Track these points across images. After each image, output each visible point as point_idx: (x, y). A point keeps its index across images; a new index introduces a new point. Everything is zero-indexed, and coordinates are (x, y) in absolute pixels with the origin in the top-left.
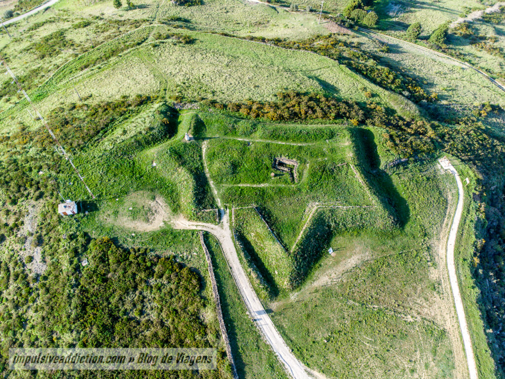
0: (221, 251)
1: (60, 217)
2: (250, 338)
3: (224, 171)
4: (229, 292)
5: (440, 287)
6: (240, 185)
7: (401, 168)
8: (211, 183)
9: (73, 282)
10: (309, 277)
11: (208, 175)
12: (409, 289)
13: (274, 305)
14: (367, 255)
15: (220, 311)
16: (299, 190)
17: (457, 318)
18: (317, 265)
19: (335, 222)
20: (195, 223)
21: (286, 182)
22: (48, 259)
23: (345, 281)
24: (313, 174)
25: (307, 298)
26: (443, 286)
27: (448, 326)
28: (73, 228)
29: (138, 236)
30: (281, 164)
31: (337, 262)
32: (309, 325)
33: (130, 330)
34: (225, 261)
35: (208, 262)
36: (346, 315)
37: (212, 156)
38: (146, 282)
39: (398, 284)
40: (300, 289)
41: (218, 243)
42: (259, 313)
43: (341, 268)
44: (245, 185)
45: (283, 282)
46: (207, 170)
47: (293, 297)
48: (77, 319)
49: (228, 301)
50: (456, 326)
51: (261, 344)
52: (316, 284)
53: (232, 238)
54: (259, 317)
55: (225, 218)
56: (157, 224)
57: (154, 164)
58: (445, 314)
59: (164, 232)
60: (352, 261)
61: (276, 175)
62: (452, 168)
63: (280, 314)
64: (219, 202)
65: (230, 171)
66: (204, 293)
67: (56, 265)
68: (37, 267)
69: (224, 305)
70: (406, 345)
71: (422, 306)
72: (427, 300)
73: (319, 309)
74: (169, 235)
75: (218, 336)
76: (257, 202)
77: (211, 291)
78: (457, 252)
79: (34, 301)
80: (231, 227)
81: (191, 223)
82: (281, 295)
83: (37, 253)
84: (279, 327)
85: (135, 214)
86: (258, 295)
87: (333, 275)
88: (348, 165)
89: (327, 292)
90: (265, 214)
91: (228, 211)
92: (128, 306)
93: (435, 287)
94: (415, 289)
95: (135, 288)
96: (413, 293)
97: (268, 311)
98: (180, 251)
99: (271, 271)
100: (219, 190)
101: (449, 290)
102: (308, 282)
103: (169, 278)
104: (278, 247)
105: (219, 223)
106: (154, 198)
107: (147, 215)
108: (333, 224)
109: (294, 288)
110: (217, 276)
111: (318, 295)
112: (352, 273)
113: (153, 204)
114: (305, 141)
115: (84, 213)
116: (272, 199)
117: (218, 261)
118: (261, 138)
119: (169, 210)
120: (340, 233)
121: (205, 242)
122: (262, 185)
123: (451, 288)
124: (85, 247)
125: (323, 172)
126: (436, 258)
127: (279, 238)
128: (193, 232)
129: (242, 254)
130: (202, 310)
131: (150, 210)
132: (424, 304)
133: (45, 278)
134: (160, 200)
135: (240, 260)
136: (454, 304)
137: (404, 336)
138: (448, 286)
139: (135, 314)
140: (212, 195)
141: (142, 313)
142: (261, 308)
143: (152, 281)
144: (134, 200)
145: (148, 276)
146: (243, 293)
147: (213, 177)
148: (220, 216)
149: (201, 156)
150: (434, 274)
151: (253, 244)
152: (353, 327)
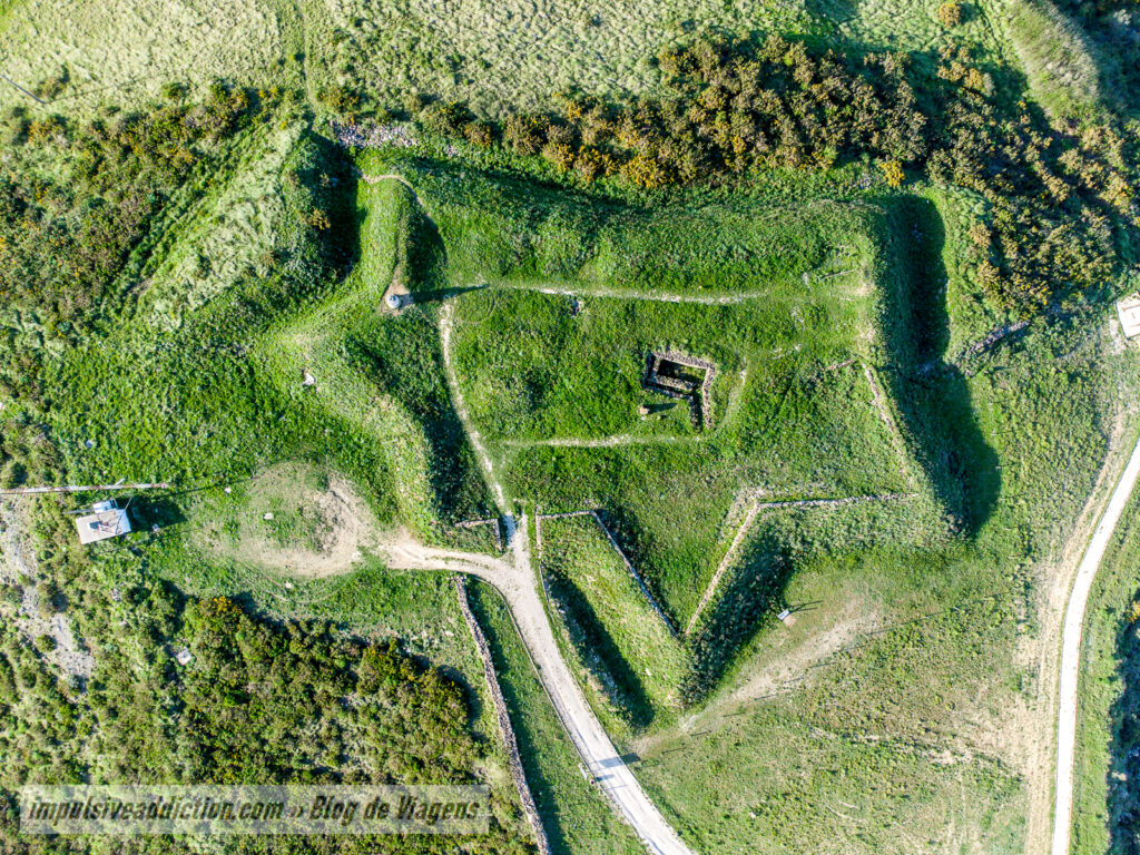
0: (515, 627)
2: (588, 815)
3: (508, 405)
4: (538, 724)
5: (1034, 682)
6: (555, 442)
7: (1005, 350)
8: (475, 436)
9: (168, 702)
10: (726, 678)
11: (463, 415)
12: (959, 693)
13: (642, 745)
14: (873, 621)
15: (520, 768)
16: (715, 451)
17: (1055, 751)
18: (747, 650)
19: (804, 541)
20: (442, 552)
21: (679, 428)
22: (92, 641)
23: (810, 686)
24: (756, 402)
25: (718, 725)
26: (1042, 679)
27: (1031, 768)
28: (133, 572)
29: (298, 589)
30: (668, 368)
31: (797, 641)
32: (719, 784)
34: (525, 651)
35: (484, 657)
36: (804, 761)
37: (472, 356)
38: (340, 700)
39: (934, 683)
40: (704, 707)
41: (504, 605)
42: (608, 763)
43: (804, 657)
44: (567, 443)
45: (664, 694)
46: (459, 399)
47: (687, 724)
48: (198, 777)
49: (537, 742)
50: (1048, 767)
51: (611, 824)
52: (742, 695)
53: (539, 590)
54: (606, 772)
55: (518, 540)
56: (342, 558)
57: (309, 380)
58: (1028, 743)
59: (365, 578)
60: (834, 638)
61: (652, 410)
63: (656, 763)
64: (500, 496)
65: (524, 401)
66: (478, 727)
67: (116, 658)
68: (73, 661)
69: (526, 752)
70: (928, 813)
71: (980, 728)
72: (994, 713)
73: (743, 751)
74: (376, 582)
75: (517, 816)
76: (600, 495)
77: (496, 723)
79: (90, 731)
80: (534, 561)
81: (431, 552)
82: (657, 720)
83: (61, 629)
84: (652, 791)
85: (282, 530)
87: (784, 673)
88: (856, 367)
89: (767, 713)
90: (621, 529)
91: (524, 519)
92: (308, 747)
93: (1021, 683)
94: (973, 690)
95: (318, 714)
96: (966, 700)
97: (629, 759)
98: (413, 627)
99: (635, 666)
100: (496, 457)
101: (1052, 689)
102: (724, 689)
103: (392, 695)
105: (503, 552)
106: (324, 484)
107: (316, 531)
108: (798, 546)
109: (687, 705)
110: (507, 690)
111: (744, 719)
112: (832, 668)
113: (324, 500)
114: (742, 284)
115: (150, 529)
116: (641, 482)
117: (506, 651)
118: (610, 281)
119: (369, 515)
120: (812, 562)
121: (471, 606)
122: (614, 441)
123: (1058, 685)
125: (785, 393)
126: (1042, 611)
128: (438, 576)
129: (565, 633)
130: (479, 764)
131: (319, 518)
132: (988, 723)
133: (100, 686)
134: (342, 487)
135: (561, 647)
136: (1057, 719)
137: (927, 796)
138: (1053, 680)
139: (327, 761)
140: (479, 475)
141: (341, 759)
142: (612, 754)
143: (355, 698)
144: (273, 491)
145: (343, 690)
146: (569, 724)
147: (478, 420)
148: (505, 534)
149: (437, 357)
150: (1026, 652)
151: (591, 600)
152: (817, 783)
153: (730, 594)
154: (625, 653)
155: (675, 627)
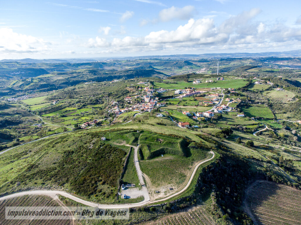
0: (134, 150)
1: (101, 140)
2: (131, 165)
3: (143, 138)
4: (131, 156)
5: (191, 169)
7: (195, 148)
8: (139, 140)
11: (139, 138)
12: (180, 167)
13: (141, 161)
14: (172, 158)
15: (127, 159)
16: (161, 145)
17: (192, 175)
18: (157, 157)
21: (158, 143)
22: (94, 147)
23: (162, 161)
24: (166, 143)
25: (150, 162)
27: (188, 175)
28: (103, 142)
29: (116, 145)
30: (159, 140)
31: (163, 158)
32: (148, 166)
33: (104, 160)
34: (134, 152)
35: (130, 151)
36: (159, 166)
37: (141, 136)
38: (113, 152)
39: (178, 165)
42: (136, 161)
43: (163, 159)
44: (147, 142)
45: (146, 158)
47: (147, 161)
48: (94, 155)
49: (130, 158)
50: (190, 176)
51: (134, 166)
52: (155, 160)
56: (122, 144)
57: (127, 136)
58: (188, 173)
59: (122, 146)
60: (167, 158)
61: (156, 141)
62: (214, 153)
63: (142, 163)
64: (139, 143)
65: (145, 139)
66: (125, 156)
67: (95, 148)
68: (91, 147)
69: (129, 158)
70: (172, 175)
72: (185, 170)
73: (152, 164)
74: (124, 146)
75: (124, 162)
76: (148, 145)
77: (127, 155)
78: (201, 165)
79: (87, 153)
80: (139, 148)
81: (130, 145)
82: (144, 160)
83: (92, 145)
84: (140, 165)
85: (117, 142)
86: (138, 158)
87: (160, 159)
88: (177, 143)
89: (157, 162)
91: (140, 145)
92: (106, 156)
93: (189, 169)
94: (182, 167)
95: (110, 153)
97: (139, 161)
98: (124, 149)
102: (153, 159)
104: (148, 151)
105: (136, 146)
107: (120, 143)
108: (166, 151)
109: (148, 159)
110: (130, 153)
111: (154, 162)
112: (166, 160)
115: (106, 140)
116: (153, 145)
117: (132, 151)
119: (126, 143)
120: (168, 154)
121: (131, 148)
124: (103, 145)
125: (170, 143)
126: (194, 164)
127: (150, 150)
128: (129, 147)
129: (139, 152)
130: (123, 158)
131: (122, 142)
132: (183, 170)
133: (91, 149)
134: (125, 141)
136: (192, 172)
137: (172, 174)
139: (107, 158)
141: (109, 157)
144: (119, 140)
145: (114, 151)
146: (134, 157)
148: (138, 145)
149: (139, 136)
150: (190, 167)
151: (143, 152)
152: (159, 169)
153: (157, 151)
154: (144, 155)
155: (150, 151)
